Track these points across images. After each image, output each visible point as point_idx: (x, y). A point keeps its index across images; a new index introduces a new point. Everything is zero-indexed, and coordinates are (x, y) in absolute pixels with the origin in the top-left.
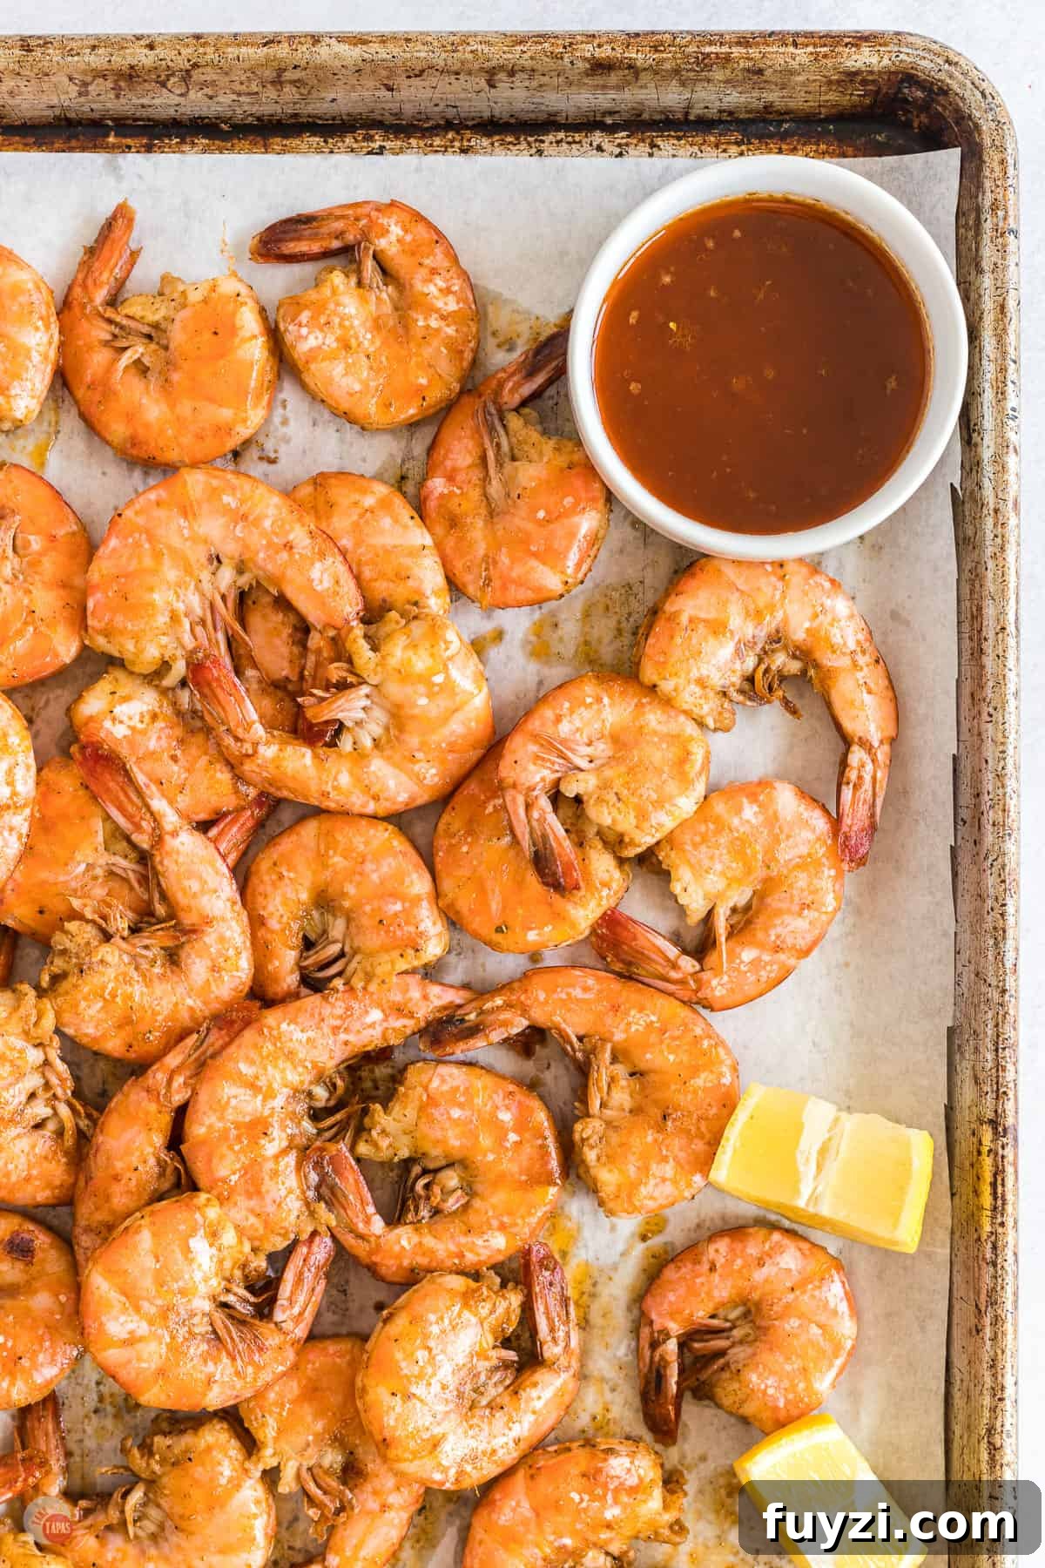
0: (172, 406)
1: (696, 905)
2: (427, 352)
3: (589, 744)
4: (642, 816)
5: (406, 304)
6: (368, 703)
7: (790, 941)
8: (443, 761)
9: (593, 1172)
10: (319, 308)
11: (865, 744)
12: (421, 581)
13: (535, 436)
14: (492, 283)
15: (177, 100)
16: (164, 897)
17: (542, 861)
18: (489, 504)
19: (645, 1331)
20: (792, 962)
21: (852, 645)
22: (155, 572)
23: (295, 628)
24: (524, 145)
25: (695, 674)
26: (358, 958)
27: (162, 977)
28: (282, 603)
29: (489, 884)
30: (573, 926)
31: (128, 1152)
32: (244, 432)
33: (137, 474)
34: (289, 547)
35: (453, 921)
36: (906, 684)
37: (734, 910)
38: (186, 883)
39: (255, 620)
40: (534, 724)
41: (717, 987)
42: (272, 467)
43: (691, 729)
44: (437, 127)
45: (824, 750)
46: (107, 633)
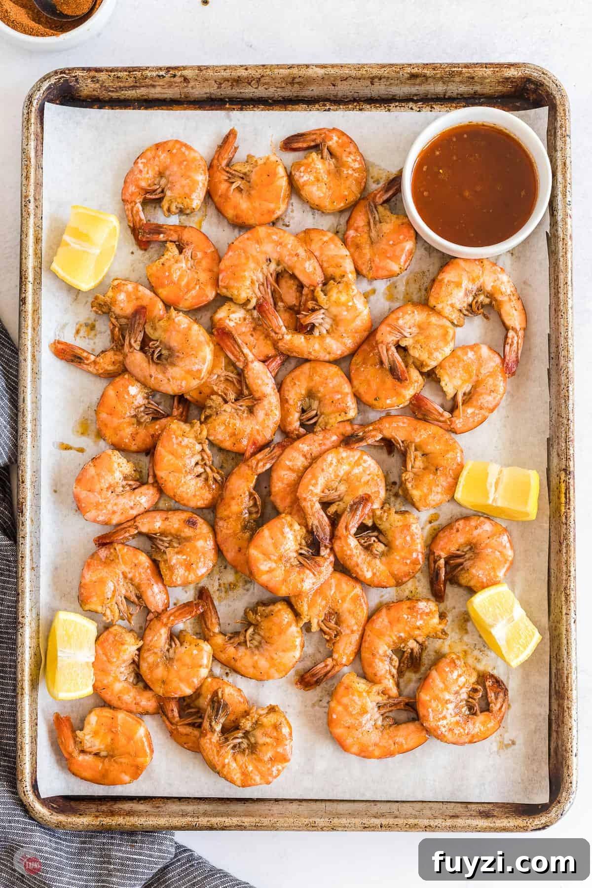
0: (252, 203)
1: (450, 392)
2: (348, 183)
3: (410, 328)
4: (430, 354)
5: (340, 165)
6: (324, 316)
7: (486, 405)
8: (354, 337)
9: (410, 492)
10: (308, 165)
11: (513, 329)
12: (345, 267)
13: (388, 213)
14: (370, 158)
15: (254, 90)
16: (247, 387)
17: (393, 371)
18: (371, 239)
19: (432, 557)
20: (487, 414)
21: (509, 292)
22: (245, 264)
23: (298, 286)
24: (383, 108)
25: (449, 302)
26: (323, 416)
27: (247, 418)
28: (293, 277)
29: (372, 383)
30: (404, 397)
31: (239, 489)
32: (279, 213)
33: (236, 231)
34: (297, 255)
35: (358, 397)
36: (529, 308)
37: (464, 394)
38: (257, 381)
39: (283, 283)
40: (389, 321)
41: (458, 423)
42: (287, 228)
43: (448, 324)
44: (351, 101)
45: (499, 333)
46: (227, 288)
